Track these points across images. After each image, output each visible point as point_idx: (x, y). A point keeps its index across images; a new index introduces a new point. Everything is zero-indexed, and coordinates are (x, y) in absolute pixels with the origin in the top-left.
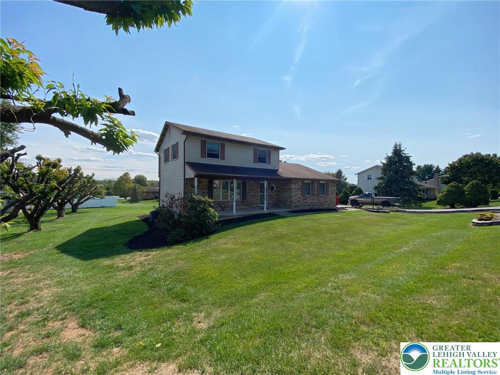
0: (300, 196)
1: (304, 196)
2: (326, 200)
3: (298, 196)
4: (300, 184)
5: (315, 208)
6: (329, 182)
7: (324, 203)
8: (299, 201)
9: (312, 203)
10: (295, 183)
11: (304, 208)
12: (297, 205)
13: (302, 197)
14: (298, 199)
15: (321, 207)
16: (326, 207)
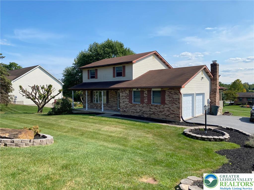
0: (127, 103)
1: (132, 103)
2: (162, 110)
3: (125, 103)
4: (127, 92)
5: (146, 116)
6: (165, 89)
7: (159, 113)
8: (126, 107)
9: (141, 110)
10: (122, 92)
11: (132, 115)
12: (125, 111)
13: (130, 104)
14: (126, 106)
15: (153, 116)
16: (161, 117)
